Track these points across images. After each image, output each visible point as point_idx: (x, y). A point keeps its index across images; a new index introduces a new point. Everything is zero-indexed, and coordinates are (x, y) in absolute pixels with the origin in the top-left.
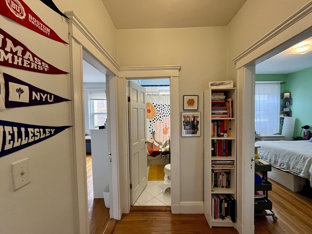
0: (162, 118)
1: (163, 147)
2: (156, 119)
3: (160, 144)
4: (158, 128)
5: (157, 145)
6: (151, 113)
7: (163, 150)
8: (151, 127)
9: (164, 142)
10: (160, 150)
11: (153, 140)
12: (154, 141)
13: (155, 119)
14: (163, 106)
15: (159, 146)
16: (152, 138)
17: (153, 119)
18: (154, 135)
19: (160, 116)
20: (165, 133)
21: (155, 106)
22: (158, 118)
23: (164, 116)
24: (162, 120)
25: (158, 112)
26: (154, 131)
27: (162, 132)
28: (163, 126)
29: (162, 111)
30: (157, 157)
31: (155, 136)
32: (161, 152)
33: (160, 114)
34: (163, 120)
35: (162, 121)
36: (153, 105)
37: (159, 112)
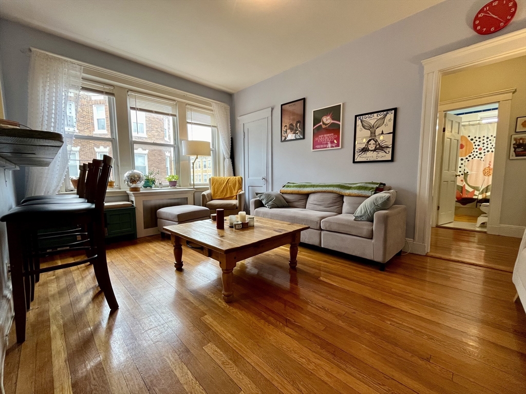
0: (483, 154)
1: (482, 193)
2: (472, 157)
3: (476, 188)
4: (475, 168)
5: (471, 190)
6: (464, 149)
7: (480, 197)
8: (462, 166)
9: (484, 187)
10: (474, 197)
11: (465, 183)
12: (466, 185)
13: (470, 156)
14: (488, 138)
15: (474, 192)
16: (462, 181)
17: (467, 157)
18: (467, 176)
19: (479, 152)
20: (486, 174)
21: (472, 140)
22: (477, 155)
23: (488, 151)
24: (483, 157)
25: (477, 147)
26: (467, 172)
27: (481, 174)
28: (485, 165)
29: (485, 145)
30: (468, 205)
31: (468, 179)
32: (477, 199)
33: (480, 149)
34: (485, 158)
35: (482, 159)
36: (469, 139)
37: (478, 147)
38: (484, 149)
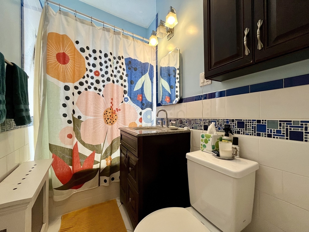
0: (102, 84)
1: (105, 156)
2: (86, 86)
3: (95, 149)
4: (91, 108)
5: (87, 152)
6: (69, 65)
7: (104, 164)
8: (69, 103)
9: (107, 145)
10: (95, 167)
11: (76, 140)
12: (80, 145)
13: (81, 84)
14: (106, 55)
15: (92, 156)
16: (70, 136)
17: (77, 84)
18: (79, 126)
19: (96, 78)
20: (109, 121)
21: (82, 50)
22: (92, 84)
23: (108, 80)
24: (102, 89)
25: (91, 67)
26: (79, 117)
27: (102, 120)
28: (105, 104)
29: (103, 67)
30: (86, 186)
31: (82, 131)
32: (99, 169)
33: (97, 74)
34: (105, 91)
35: (101, 93)
36: (78, 47)
37: (94, 69)
38: (103, 76)
